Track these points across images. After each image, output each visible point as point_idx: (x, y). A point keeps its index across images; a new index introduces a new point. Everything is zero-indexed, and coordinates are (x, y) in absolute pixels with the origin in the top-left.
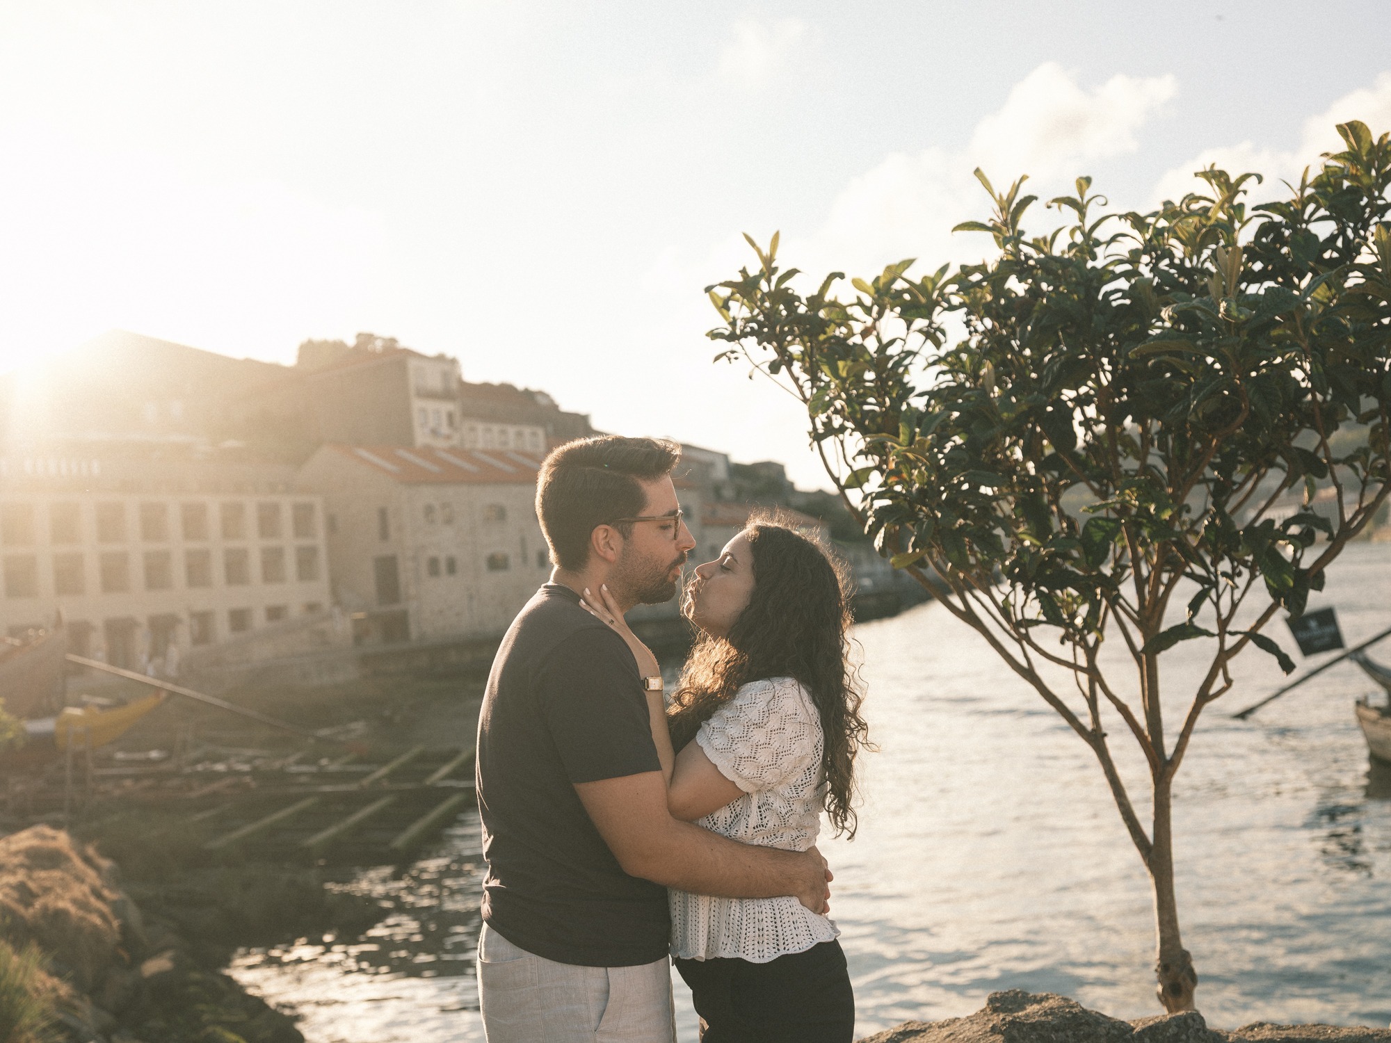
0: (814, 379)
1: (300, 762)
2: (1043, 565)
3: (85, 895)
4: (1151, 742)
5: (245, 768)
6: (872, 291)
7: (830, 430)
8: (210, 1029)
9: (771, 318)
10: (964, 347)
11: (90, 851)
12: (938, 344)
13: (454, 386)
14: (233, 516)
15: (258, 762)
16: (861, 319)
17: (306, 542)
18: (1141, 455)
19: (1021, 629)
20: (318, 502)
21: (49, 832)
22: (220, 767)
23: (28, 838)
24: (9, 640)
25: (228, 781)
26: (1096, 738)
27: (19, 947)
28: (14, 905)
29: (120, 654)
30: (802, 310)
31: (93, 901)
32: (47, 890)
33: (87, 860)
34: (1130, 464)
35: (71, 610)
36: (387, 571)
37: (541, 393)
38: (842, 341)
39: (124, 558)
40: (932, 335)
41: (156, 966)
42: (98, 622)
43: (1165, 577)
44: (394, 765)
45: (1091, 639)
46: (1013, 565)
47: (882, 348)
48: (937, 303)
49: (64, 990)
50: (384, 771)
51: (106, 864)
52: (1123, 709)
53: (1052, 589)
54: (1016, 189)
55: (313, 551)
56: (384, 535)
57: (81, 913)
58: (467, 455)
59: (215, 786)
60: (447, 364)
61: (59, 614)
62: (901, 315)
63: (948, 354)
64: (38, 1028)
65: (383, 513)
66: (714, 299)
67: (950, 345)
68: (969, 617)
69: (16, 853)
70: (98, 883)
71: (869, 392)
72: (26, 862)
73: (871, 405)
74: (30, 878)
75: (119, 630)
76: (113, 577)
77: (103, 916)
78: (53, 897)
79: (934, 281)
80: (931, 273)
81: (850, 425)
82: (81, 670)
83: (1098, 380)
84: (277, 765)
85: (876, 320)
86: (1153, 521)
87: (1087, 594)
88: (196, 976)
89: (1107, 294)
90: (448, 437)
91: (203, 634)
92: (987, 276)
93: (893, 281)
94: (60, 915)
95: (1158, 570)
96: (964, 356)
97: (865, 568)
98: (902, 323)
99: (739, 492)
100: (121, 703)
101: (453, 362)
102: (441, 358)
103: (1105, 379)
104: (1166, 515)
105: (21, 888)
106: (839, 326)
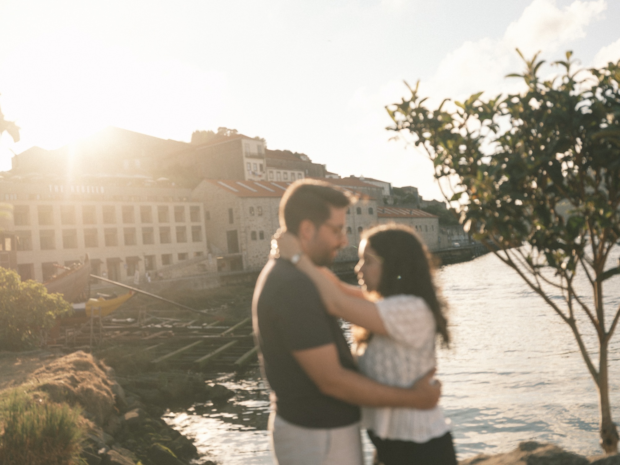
0: (436, 149)
1: (194, 324)
2: (547, 239)
3: (100, 382)
4: (599, 324)
5: (170, 326)
6: (464, 107)
7: (443, 174)
8: (155, 444)
9: (416, 120)
10: (508, 133)
11: (102, 363)
12: (495, 132)
13: (263, 152)
14: (163, 212)
15: (175, 324)
16: (458, 120)
17: (196, 224)
18: (596, 186)
19: (535, 268)
20: (201, 205)
21: (84, 354)
22: (158, 326)
23: (75, 357)
24: (65, 268)
25: (162, 332)
26: (571, 322)
27: (72, 405)
28: (70, 387)
29: (113, 274)
30: (430, 116)
31: (103, 385)
32: (83, 380)
33: (100, 367)
34: (590, 190)
35: (92, 254)
36: (233, 238)
37: (303, 155)
38: (448, 131)
39: (115, 231)
40: (493, 127)
41: (131, 415)
42: (104, 260)
43: (606, 245)
44: (236, 326)
45: (570, 274)
46: (533, 238)
47: (469, 135)
48: (496, 112)
49: (91, 424)
50: (231, 329)
51: (109, 368)
52: (585, 308)
53: (551, 250)
54: (535, 57)
55: (199, 228)
56: (231, 221)
57: (97, 390)
58: (268, 184)
59: (156, 335)
60: (260, 141)
61: (87, 255)
62: (479, 118)
63: (501, 137)
64: (81, 441)
65: (231, 211)
66: (388, 111)
67: (501, 132)
68: (510, 263)
69: (70, 363)
70: (105, 377)
71: (462, 155)
72: (74, 367)
73: (463, 161)
74: (76, 374)
75: (113, 263)
76: (110, 240)
77: (108, 392)
78: (86, 383)
79: (494, 102)
80: (493, 98)
81: (453, 171)
82: (96, 281)
83: (574, 150)
84: (184, 325)
85: (466, 120)
86: (601, 218)
87: (568, 253)
88: (148, 420)
89: (580, 109)
90: (260, 176)
91: (150, 266)
92: (521, 100)
93: (474, 102)
94: (89, 391)
95: (603, 241)
96: (509, 138)
97: (456, 237)
98: (479, 122)
99: (395, 201)
100: (115, 296)
101: (263, 141)
102: (257, 139)
103: (578, 149)
104: (609, 215)
105: (72, 378)
106: (448, 123)
